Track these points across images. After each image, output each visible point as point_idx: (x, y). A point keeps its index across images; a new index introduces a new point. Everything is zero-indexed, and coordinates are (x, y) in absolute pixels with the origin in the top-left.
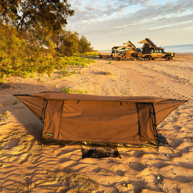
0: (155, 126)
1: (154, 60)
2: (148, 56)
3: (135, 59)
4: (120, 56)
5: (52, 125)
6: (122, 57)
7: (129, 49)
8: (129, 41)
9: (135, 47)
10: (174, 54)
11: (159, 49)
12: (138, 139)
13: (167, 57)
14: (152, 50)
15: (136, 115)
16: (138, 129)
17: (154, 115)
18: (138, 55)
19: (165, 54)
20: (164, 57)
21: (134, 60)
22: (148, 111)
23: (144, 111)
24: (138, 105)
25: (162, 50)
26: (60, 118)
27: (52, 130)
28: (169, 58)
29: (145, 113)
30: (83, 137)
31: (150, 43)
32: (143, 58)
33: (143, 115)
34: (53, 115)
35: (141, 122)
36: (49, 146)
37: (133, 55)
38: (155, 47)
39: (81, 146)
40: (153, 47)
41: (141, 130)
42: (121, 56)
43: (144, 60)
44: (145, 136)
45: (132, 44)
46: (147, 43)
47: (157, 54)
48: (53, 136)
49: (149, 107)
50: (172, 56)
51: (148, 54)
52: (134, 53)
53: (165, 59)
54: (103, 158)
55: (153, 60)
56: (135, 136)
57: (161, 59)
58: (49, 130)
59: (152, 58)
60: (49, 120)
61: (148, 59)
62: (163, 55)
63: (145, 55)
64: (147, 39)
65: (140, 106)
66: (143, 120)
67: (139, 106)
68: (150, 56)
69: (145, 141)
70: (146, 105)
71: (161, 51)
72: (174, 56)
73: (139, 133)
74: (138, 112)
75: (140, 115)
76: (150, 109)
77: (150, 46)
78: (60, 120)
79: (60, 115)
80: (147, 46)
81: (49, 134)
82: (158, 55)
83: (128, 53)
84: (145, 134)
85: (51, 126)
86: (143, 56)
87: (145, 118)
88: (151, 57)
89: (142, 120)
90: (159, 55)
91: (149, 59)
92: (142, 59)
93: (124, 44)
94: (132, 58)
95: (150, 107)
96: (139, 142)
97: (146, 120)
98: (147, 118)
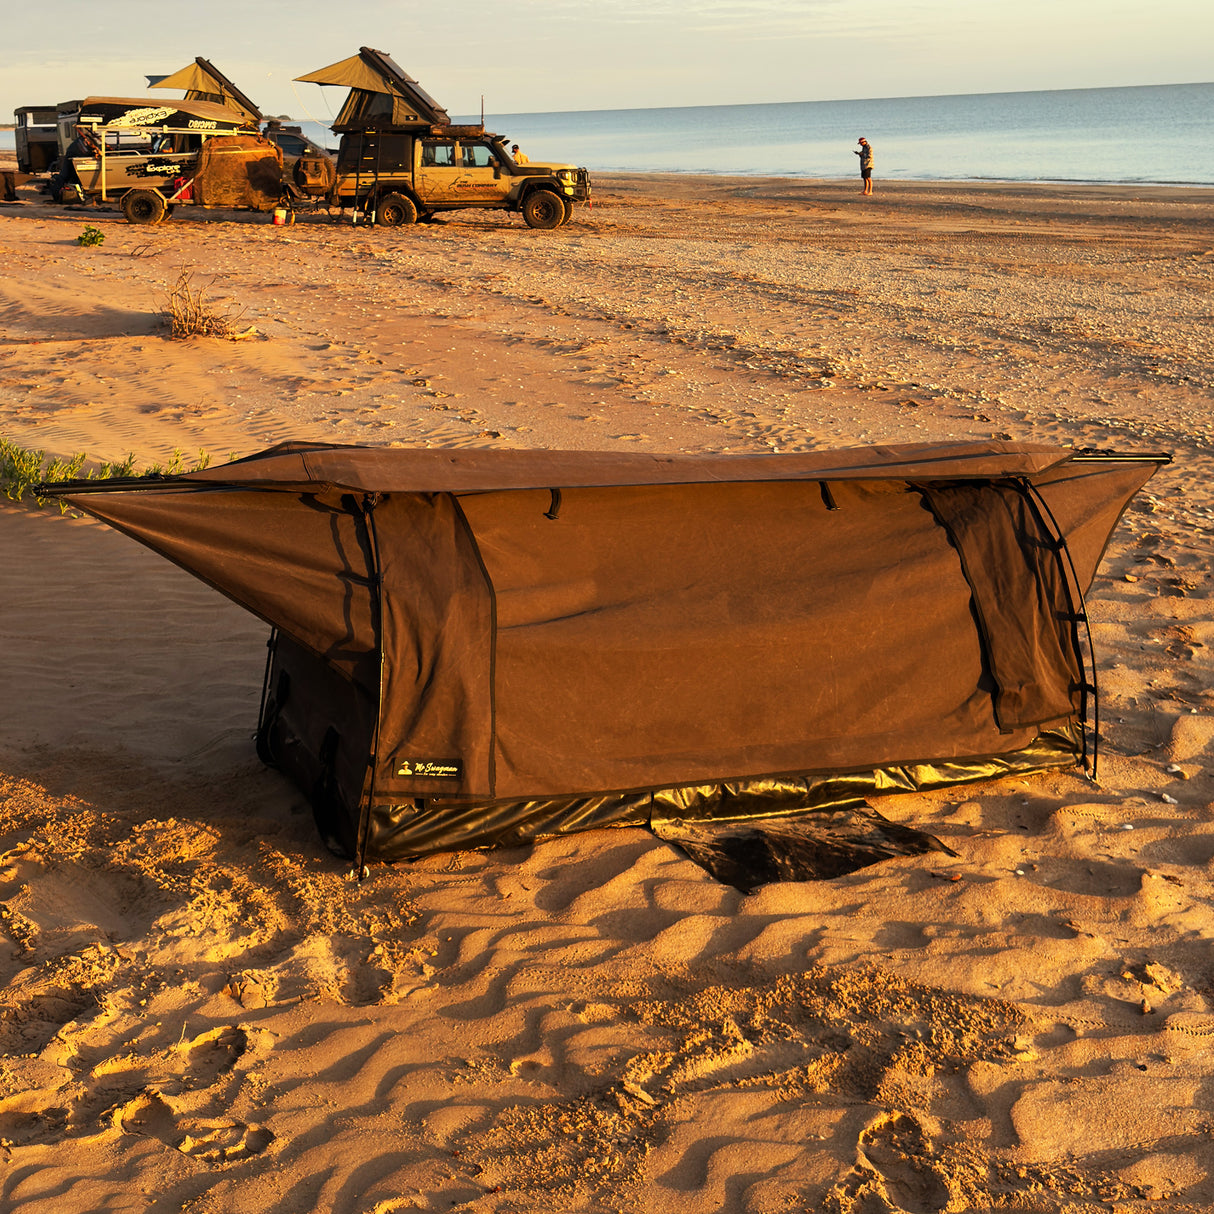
0: (1069, 625)
1: (436, 221)
2: (386, 189)
3: (281, 214)
4: (153, 185)
5: (443, 695)
6: (169, 190)
7: (230, 126)
8: (199, 61)
9: (252, 109)
10: (581, 175)
11: (470, 136)
12: (985, 724)
13: (536, 199)
14: (418, 144)
15: (952, 563)
16: (977, 658)
17: (1050, 553)
18: (310, 181)
19: (519, 179)
20: (510, 203)
21: (274, 220)
22: (1010, 535)
23: (989, 536)
24: (935, 500)
25: (494, 144)
26: (485, 634)
27: (440, 725)
28: (546, 206)
29: (996, 546)
30: (654, 760)
31: (396, 85)
32: (347, 202)
33: (989, 559)
34: (441, 613)
35: (990, 609)
36: (414, 866)
37: (262, 176)
38: (442, 118)
39: (647, 827)
40: (421, 121)
41: (998, 658)
42: (160, 181)
43: (360, 222)
44: (1024, 693)
45: (231, 87)
46: (373, 82)
47: (458, 173)
48: (460, 777)
49: (1008, 506)
50: (569, 191)
51: (385, 176)
52: (267, 162)
53: (516, 218)
54: (857, 868)
55: (428, 219)
56: (965, 706)
57: (491, 216)
58: (423, 732)
59: (420, 206)
60: (412, 655)
61: (388, 216)
62: (506, 183)
63: (368, 179)
64: (369, 57)
65: (950, 504)
66: (997, 594)
67: (946, 503)
68: (403, 188)
69: (1023, 726)
70: (983, 492)
71: (482, 154)
72: (580, 196)
73: (989, 682)
74: (953, 542)
75: (975, 562)
76: (1016, 515)
77: (402, 114)
78: (487, 647)
79: (484, 613)
80: (375, 110)
81: (419, 767)
82: (464, 185)
83: (222, 159)
84: (1028, 677)
85: (434, 703)
86: (350, 184)
87: (1008, 579)
88: (413, 195)
89: (992, 595)
90: (471, 180)
91: (401, 218)
92: (336, 211)
93: (155, 80)
94: (258, 199)
95: (1015, 506)
96: (999, 741)
97: (1016, 587)
98: (1016, 575)
